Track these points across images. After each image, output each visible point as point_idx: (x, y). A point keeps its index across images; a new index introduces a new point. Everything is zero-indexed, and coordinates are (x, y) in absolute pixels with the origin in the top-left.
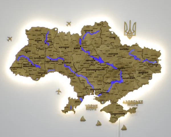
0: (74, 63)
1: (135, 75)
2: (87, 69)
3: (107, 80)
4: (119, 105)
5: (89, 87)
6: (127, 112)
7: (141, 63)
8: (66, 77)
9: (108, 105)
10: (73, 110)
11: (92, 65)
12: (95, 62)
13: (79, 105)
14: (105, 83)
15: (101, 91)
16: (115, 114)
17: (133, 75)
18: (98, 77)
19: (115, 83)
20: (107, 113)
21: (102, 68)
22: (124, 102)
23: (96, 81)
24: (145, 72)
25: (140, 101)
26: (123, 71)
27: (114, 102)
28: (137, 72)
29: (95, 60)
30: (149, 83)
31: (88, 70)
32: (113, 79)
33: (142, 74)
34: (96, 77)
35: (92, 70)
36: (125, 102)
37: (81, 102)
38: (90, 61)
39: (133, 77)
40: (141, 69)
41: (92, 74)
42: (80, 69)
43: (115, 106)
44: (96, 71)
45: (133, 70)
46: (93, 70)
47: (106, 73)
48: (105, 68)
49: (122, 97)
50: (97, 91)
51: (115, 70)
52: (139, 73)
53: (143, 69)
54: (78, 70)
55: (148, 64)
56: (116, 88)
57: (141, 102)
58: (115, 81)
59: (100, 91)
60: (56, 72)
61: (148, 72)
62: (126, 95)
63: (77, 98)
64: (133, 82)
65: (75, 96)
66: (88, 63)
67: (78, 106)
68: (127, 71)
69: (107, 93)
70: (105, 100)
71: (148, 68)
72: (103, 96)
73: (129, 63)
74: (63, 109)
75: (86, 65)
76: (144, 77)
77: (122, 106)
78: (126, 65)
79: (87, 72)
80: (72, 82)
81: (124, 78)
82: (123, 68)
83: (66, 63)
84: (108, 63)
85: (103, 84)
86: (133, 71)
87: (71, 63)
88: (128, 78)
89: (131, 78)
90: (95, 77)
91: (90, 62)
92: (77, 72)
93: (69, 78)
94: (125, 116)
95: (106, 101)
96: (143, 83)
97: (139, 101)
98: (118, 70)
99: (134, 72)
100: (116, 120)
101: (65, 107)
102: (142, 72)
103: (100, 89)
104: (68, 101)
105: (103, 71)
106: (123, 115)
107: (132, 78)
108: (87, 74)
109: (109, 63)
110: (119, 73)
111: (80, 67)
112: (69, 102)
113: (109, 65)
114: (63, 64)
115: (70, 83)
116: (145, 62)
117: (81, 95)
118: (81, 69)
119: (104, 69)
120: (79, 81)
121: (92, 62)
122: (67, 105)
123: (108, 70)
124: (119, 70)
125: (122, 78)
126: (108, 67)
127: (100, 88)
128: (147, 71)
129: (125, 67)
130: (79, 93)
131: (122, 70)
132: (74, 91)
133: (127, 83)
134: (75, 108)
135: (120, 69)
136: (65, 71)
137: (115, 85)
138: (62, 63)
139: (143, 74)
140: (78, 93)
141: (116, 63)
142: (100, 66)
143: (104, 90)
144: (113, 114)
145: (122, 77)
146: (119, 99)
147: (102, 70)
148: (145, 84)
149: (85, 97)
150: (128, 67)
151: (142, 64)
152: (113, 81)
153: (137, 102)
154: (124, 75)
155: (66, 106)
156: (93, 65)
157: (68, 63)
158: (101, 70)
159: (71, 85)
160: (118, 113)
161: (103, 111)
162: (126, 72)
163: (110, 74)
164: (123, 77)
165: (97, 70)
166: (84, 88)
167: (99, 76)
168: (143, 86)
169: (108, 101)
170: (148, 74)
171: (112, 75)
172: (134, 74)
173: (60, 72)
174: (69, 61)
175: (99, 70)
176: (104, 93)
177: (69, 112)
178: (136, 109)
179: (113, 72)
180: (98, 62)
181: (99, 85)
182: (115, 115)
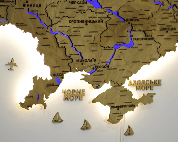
0: (47, 6)
1: (155, 34)
2: (71, 19)
3: (107, 41)
4: (126, 90)
5: (75, 56)
6: (138, 103)
7: (165, 11)
8: (29, 35)
9: (107, 90)
10: (43, 102)
11: (80, 11)
12: (85, 7)
13: (54, 91)
14: (104, 48)
15: (96, 63)
16: (118, 107)
17: (152, 33)
18: (91, 36)
19: (121, 48)
20: (105, 105)
21: (99, 19)
22: (130, 84)
23: (87, 44)
24: (170, 27)
25: (157, 80)
26: (135, 25)
27: (117, 85)
28: (158, 28)
29: (86, 3)
30: (177, 49)
31: (73, 21)
32: (118, 41)
33: (165, 31)
34: (88, 36)
35: (80, 22)
36: (133, 82)
37: (58, 86)
38: (78, 3)
39: (150, 37)
40: (164, 21)
41: (80, 29)
42: (57, 20)
43: (120, 91)
44: (87, 24)
45: (152, 24)
46: (83, 22)
47: (106, 28)
48: (103, 19)
49: (131, 75)
50: (89, 63)
51: (121, 23)
52: (162, 29)
53: (167, 22)
54: (55, 21)
55: (175, 14)
56: (122, 58)
57: (157, 82)
58: (121, 43)
59: (93, 63)
60: (10, 24)
61: (175, 29)
62: (139, 71)
63: (50, 78)
64: (150, 46)
65: (46, 73)
66: (74, 8)
67: (51, 94)
68: (142, 25)
69: (107, 67)
70: (103, 81)
71: (175, 21)
72: (99, 73)
73: (145, 10)
74: (23, 101)
75: (69, 12)
76: (170, 37)
77: (131, 92)
78: (140, 14)
79: (72, 25)
80: (42, 45)
81: (136, 39)
82: (135, 19)
83: (31, 6)
84: (109, 9)
85: (99, 50)
86: (152, 26)
87: (40, 6)
88: (142, 39)
89: (146, 39)
90: (86, 36)
91: (76, 6)
92: (52, 25)
93: (36, 38)
94: (135, 110)
95: (105, 82)
96: (167, 49)
97: (155, 81)
98: (127, 22)
99: (153, 28)
100: (119, 118)
101: (27, 97)
102: (166, 27)
103: (95, 60)
104: (33, 84)
105: (99, 24)
106: (132, 108)
107: (150, 39)
108: (70, 30)
109: (111, 9)
110: (128, 30)
111: (57, 16)
112: (34, 86)
113: (111, 13)
114: (26, 8)
115: (37, 47)
116: (172, 8)
117: (58, 71)
118: (59, 20)
119: (102, 21)
120: (55, 44)
121: (80, 5)
122: (30, 91)
123: (110, 22)
124: (129, 23)
125: (132, 38)
126: (109, 16)
127: (95, 58)
128: (173, 25)
129: (139, 17)
130: (55, 67)
131: (133, 22)
132: (45, 64)
133: (140, 47)
134: (47, 97)
135: (131, 22)
136: (29, 22)
137: (120, 51)
138: (24, 5)
139: (167, 32)
140: (52, 67)
141: (125, 10)
142: (95, 15)
143: (101, 62)
144: (115, 107)
145: (132, 36)
146: (126, 80)
147: (99, 21)
148: (169, 50)
149: (65, 75)
150: (143, 19)
151: (166, 13)
152: (118, 44)
153: (153, 82)
154: (136, 33)
155: (28, 93)
156: (82, 12)
157: (34, 6)
158: (96, 22)
159: (38, 53)
160: (124, 104)
161: (97, 102)
162: (140, 28)
163: (113, 31)
164: (134, 37)
165: (89, 21)
166: (65, 58)
167: (93, 35)
168: (167, 53)
169: (108, 83)
170: (175, 31)
171: (116, 32)
172: (153, 31)
173: (19, 25)
174: (37, 3)
175: (93, 22)
176: (100, 67)
177: (34, 106)
178: (153, 96)
179: (119, 26)
180: (91, 5)
181: (92, 52)
182: (118, 109)
